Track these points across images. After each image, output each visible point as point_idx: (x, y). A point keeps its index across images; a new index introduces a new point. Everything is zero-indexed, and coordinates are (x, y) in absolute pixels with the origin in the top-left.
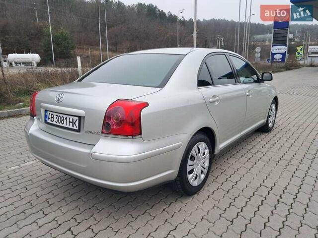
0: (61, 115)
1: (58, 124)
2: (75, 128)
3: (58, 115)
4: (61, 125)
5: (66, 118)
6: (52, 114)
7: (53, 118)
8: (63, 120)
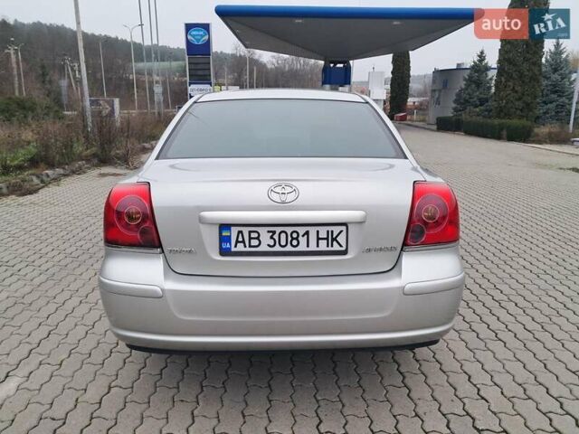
0: (289, 230)
1: (277, 248)
2: (336, 247)
3: (278, 230)
4: (289, 248)
5: (307, 233)
6: (250, 232)
7: (258, 238)
8: (297, 239)
